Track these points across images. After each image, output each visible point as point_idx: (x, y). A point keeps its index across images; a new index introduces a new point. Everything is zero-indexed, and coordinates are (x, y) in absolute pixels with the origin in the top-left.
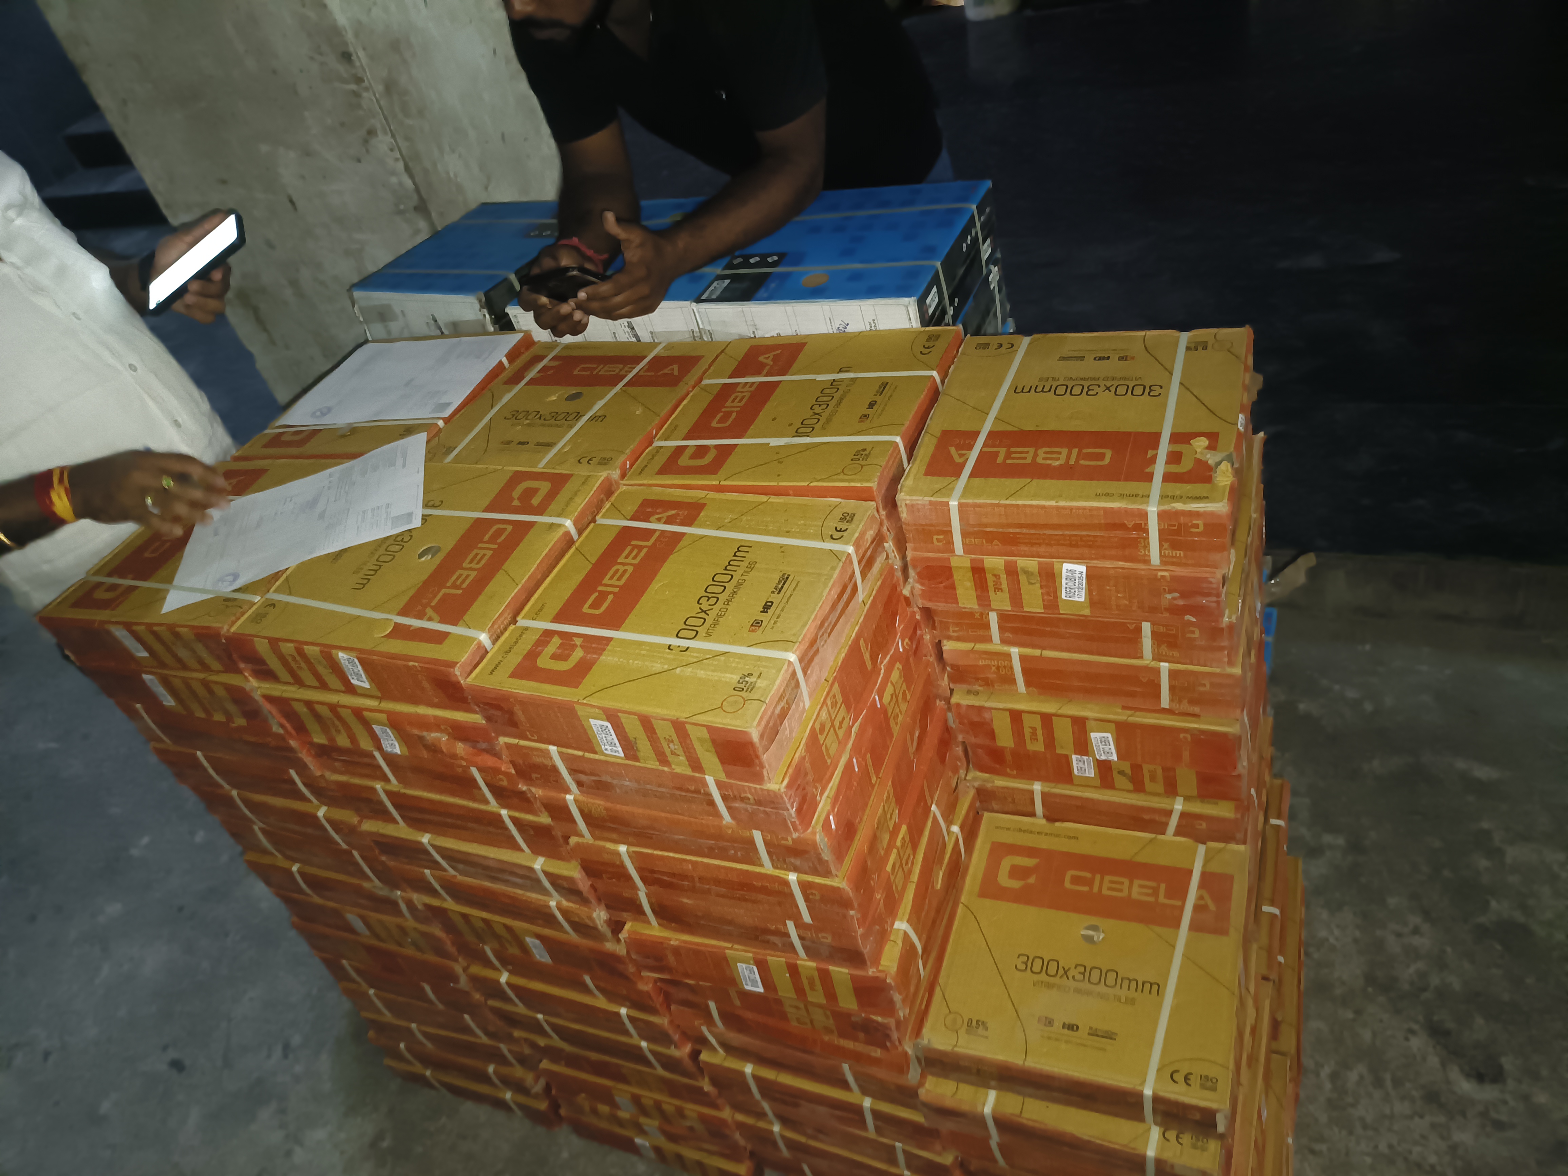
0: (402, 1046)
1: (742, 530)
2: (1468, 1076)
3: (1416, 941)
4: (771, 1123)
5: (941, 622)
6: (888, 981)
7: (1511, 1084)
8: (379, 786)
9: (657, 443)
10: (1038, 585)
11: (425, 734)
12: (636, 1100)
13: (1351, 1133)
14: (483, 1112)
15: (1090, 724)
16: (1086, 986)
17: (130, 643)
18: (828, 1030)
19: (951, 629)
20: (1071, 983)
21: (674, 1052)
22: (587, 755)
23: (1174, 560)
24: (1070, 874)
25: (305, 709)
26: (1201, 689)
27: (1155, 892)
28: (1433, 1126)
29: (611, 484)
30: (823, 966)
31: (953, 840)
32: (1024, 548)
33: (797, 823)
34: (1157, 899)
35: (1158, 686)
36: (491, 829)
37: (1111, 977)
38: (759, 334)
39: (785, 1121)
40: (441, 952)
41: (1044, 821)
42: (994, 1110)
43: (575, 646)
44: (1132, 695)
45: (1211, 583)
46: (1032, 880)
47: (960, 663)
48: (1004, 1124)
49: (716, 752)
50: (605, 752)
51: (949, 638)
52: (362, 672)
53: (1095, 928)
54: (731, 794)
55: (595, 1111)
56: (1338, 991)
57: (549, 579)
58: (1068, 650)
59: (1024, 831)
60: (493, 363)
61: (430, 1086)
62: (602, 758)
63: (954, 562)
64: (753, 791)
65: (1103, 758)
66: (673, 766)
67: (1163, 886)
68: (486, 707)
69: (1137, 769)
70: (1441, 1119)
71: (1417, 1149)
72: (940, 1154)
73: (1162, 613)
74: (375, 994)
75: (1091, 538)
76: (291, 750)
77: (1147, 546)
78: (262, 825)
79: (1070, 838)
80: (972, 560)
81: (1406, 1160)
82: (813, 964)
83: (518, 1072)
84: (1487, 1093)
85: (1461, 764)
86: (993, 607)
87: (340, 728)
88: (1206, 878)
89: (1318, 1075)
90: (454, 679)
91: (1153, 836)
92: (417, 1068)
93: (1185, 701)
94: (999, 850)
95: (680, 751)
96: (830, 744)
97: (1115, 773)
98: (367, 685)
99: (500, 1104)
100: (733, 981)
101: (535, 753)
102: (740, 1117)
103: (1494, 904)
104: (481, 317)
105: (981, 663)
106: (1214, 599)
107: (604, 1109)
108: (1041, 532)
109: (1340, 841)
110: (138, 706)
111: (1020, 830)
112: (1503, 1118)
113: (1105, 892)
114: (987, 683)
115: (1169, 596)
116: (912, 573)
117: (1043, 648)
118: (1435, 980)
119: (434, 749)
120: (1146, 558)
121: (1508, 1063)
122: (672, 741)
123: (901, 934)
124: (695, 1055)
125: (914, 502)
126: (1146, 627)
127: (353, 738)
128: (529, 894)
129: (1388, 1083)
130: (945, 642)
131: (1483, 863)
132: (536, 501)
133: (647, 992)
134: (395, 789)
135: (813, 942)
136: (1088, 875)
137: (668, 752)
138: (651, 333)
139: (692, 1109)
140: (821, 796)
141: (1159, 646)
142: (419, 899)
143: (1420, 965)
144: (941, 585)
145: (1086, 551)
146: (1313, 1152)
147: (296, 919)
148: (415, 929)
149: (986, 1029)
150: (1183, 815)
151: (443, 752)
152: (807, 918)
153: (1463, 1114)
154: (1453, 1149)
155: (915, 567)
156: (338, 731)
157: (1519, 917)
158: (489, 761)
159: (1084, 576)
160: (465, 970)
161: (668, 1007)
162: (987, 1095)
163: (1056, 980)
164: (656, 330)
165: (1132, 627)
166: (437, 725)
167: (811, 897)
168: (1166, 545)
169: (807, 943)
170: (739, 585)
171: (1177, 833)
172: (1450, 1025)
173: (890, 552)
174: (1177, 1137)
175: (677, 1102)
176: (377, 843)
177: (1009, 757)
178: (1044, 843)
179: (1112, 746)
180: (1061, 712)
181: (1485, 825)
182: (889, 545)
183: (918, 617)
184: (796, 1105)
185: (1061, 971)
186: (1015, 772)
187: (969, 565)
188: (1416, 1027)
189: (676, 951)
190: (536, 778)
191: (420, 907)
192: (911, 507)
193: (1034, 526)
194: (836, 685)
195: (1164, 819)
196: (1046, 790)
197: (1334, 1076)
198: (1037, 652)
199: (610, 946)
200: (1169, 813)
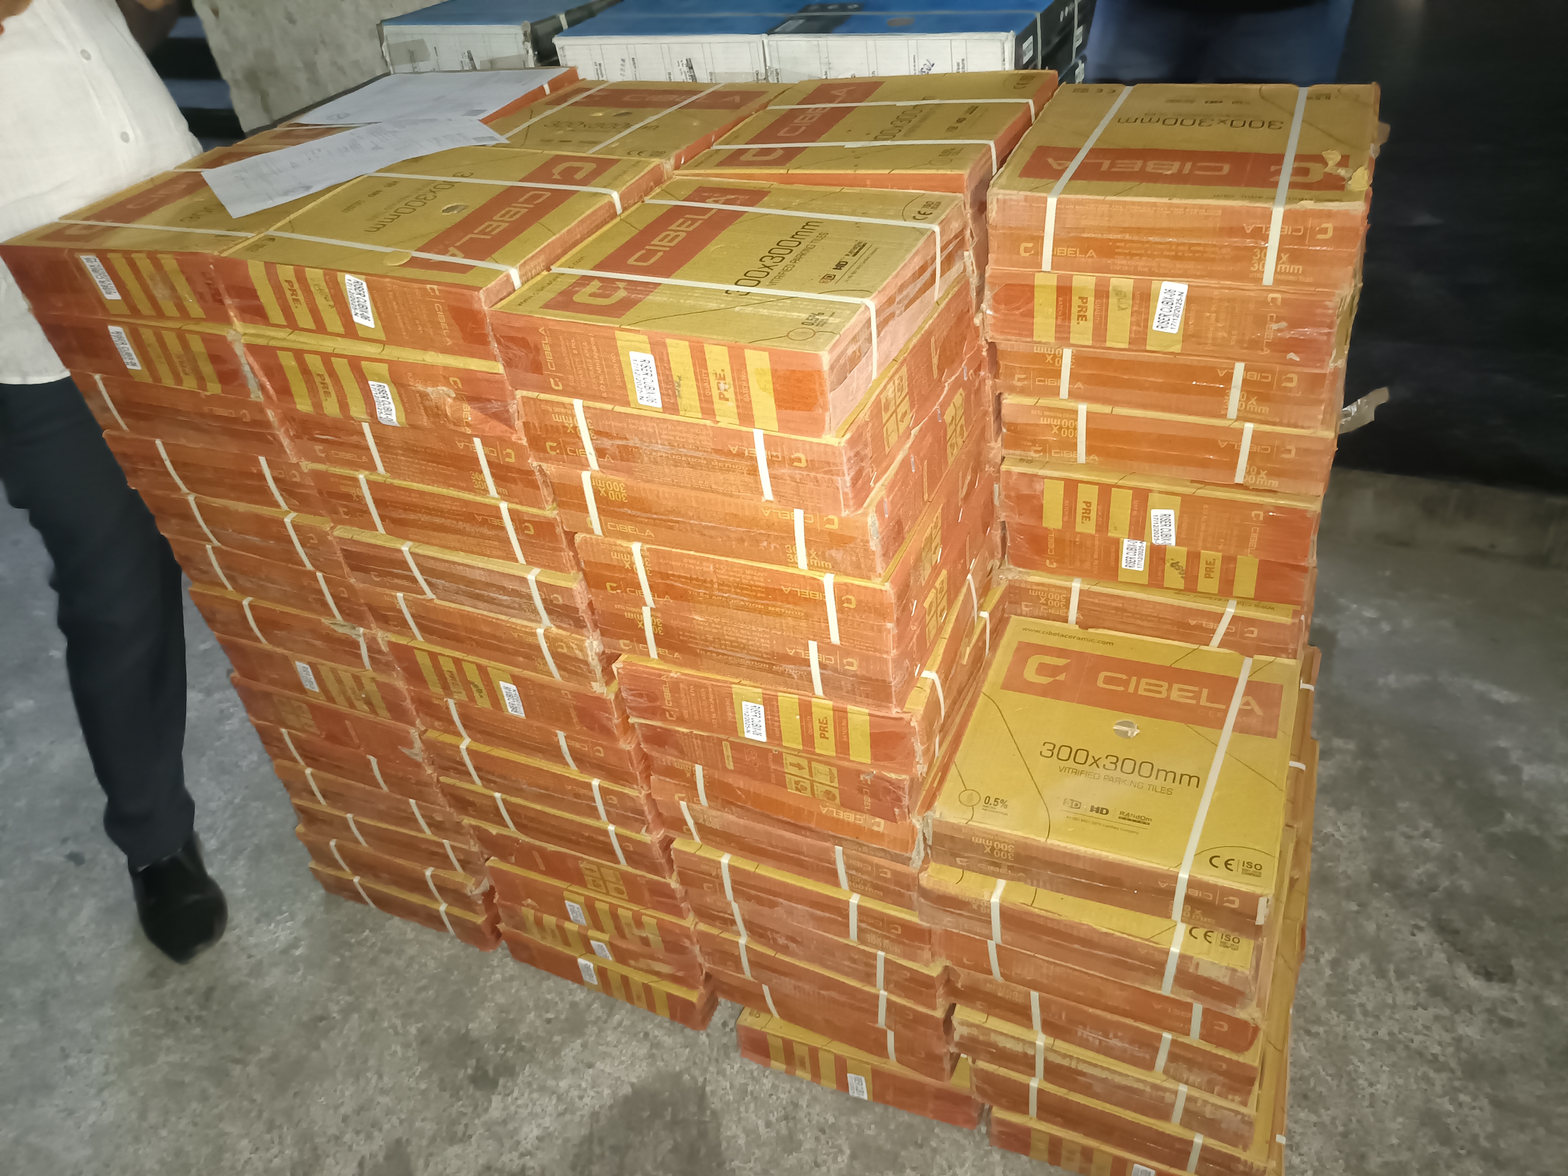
0: (332, 843)
1: (811, 211)
2: (1476, 973)
3: (1427, 843)
4: (738, 934)
5: (1006, 366)
6: (912, 724)
7: (1520, 985)
8: (362, 476)
9: (715, 147)
10: (1129, 311)
11: (429, 390)
12: (590, 907)
13: (1350, 1018)
14: (409, 929)
15: (1153, 498)
16: (1118, 773)
17: (100, 279)
18: (829, 795)
19: (1017, 376)
20: (1101, 771)
21: (645, 837)
22: (618, 409)
23: (1291, 278)
24: (1102, 675)
25: (294, 363)
26: (1286, 456)
27: (1197, 696)
28: (1437, 1018)
29: (662, 175)
30: (840, 705)
31: (982, 623)
32: (1121, 261)
33: (850, 496)
34: (1198, 702)
35: (1237, 453)
36: (485, 531)
37: (1146, 769)
38: (832, 75)
39: (755, 930)
40: (397, 710)
41: (1077, 627)
42: (1002, 899)
43: (619, 288)
44: (1204, 464)
45: (1327, 308)
46: (1062, 677)
47: (1020, 421)
48: (1010, 917)
49: (775, 390)
50: (640, 402)
51: (1012, 390)
52: (368, 304)
53: (1129, 724)
54: (779, 454)
55: (539, 922)
56: (1343, 884)
57: (590, 239)
58: (1144, 407)
59: (1055, 634)
60: (533, 86)
61: (358, 898)
62: (635, 412)
63: (1039, 280)
64: (807, 447)
65: (1160, 542)
66: (718, 418)
67: (1205, 692)
68: (510, 344)
69: (1194, 557)
70: (1446, 1012)
71: (1418, 1039)
72: (927, 965)
73: (1262, 350)
74: (312, 774)
75: (1201, 249)
76: (267, 424)
77: (1262, 260)
78: (216, 543)
79: (1104, 643)
80: (1059, 278)
81: (1407, 1048)
82: (830, 703)
83: (458, 875)
84: (1495, 991)
85: (1479, 686)
86: (1072, 341)
87: (331, 389)
88: (1252, 688)
89: (1317, 961)
90: (476, 306)
91: (1195, 646)
92: (347, 873)
93: (1263, 474)
94: (1025, 651)
95: (730, 394)
96: (892, 431)
97: (1168, 565)
98: (371, 324)
99: (433, 920)
100: (732, 727)
101: (557, 410)
102: (703, 927)
103: (1508, 816)
104: (523, 52)
105: (1042, 421)
106: (1326, 330)
107: (550, 920)
108: (1145, 239)
109: (1351, 746)
110: (97, 377)
111: (1050, 633)
112: (1512, 1016)
113: (1141, 692)
114: (1045, 448)
115: (1275, 326)
116: (988, 294)
117: (1114, 403)
118: (1445, 883)
119: (436, 412)
120: (1258, 275)
121: (1518, 963)
122: (724, 379)
123: (929, 682)
124: (666, 844)
125: (1007, 197)
126: (1239, 369)
127: (343, 405)
128: (513, 620)
129: (1392, 974)
130: (1006, 395)
131: (1500, 778)
132: (579, 176)
133: (629, 752)
134: (380, 479)
135: (835, 670)
136: (1124, 677)
137: (715, 393)
138: (711, 74)
139: (651, 917)
140: (875, 483)
141: (1248, 399)
142: (384, 637)
143: (1430, 867)
144: (1018, 312)
145: (1190, 266)
146: (1308, 1033)
147: (236, 674)
148: (373, 679)
149: (1006, 807)
150: (1235, 619)
151: (446, 416)
152: (835, 638)
153: (1470, 1009)
154: (1458, 1040)
155: (993, 285)
156: (327, 393)
157: (1534, 829)
158: (496, 428)
159: (1184, 297)
160: (422, 734)
161: (648, 777)
162: (994, 886)
163: (1085, 767)
164: (717, 71)
165: (1221, 374)
166: (444, 375)
167: (845, 605)
168: (1285, 257)
169: (828, 672)
170: (807, 249)
171: (1221, 645)
172: (1458, 923)
173: (968, 264)
174: (1205, 935)
175: (635, 908)
176: (347, 554)
177: (1051, 545)
178: (1075, 646)
179: (1173, 528)
180: (1121, 483)
181: (1502, 743)
182: (969, 255)
183: (984, 354)
184: (773, 905)
185: (1090, 760)
186: (1055, 565)
187: (1055, 283)
188: (1423, 924)
189: (675, 686)
190: (551, 447)
191: (384, 648)
192: (1004, 204)
193: (1139, 230)
194: (904, 369)
195: (1211, 625)
196: (1086, 587)
197: (1335, 964)
198: (1106, 409)
199: (598, 688)
200: (1218, 617)
